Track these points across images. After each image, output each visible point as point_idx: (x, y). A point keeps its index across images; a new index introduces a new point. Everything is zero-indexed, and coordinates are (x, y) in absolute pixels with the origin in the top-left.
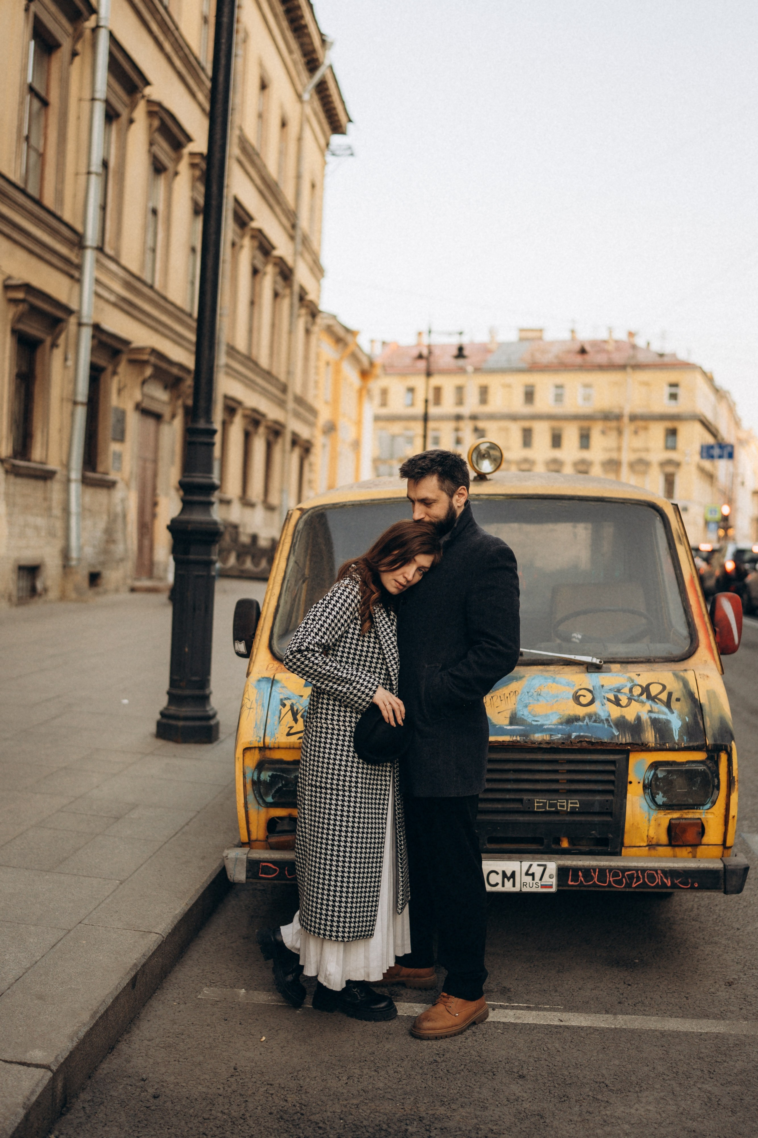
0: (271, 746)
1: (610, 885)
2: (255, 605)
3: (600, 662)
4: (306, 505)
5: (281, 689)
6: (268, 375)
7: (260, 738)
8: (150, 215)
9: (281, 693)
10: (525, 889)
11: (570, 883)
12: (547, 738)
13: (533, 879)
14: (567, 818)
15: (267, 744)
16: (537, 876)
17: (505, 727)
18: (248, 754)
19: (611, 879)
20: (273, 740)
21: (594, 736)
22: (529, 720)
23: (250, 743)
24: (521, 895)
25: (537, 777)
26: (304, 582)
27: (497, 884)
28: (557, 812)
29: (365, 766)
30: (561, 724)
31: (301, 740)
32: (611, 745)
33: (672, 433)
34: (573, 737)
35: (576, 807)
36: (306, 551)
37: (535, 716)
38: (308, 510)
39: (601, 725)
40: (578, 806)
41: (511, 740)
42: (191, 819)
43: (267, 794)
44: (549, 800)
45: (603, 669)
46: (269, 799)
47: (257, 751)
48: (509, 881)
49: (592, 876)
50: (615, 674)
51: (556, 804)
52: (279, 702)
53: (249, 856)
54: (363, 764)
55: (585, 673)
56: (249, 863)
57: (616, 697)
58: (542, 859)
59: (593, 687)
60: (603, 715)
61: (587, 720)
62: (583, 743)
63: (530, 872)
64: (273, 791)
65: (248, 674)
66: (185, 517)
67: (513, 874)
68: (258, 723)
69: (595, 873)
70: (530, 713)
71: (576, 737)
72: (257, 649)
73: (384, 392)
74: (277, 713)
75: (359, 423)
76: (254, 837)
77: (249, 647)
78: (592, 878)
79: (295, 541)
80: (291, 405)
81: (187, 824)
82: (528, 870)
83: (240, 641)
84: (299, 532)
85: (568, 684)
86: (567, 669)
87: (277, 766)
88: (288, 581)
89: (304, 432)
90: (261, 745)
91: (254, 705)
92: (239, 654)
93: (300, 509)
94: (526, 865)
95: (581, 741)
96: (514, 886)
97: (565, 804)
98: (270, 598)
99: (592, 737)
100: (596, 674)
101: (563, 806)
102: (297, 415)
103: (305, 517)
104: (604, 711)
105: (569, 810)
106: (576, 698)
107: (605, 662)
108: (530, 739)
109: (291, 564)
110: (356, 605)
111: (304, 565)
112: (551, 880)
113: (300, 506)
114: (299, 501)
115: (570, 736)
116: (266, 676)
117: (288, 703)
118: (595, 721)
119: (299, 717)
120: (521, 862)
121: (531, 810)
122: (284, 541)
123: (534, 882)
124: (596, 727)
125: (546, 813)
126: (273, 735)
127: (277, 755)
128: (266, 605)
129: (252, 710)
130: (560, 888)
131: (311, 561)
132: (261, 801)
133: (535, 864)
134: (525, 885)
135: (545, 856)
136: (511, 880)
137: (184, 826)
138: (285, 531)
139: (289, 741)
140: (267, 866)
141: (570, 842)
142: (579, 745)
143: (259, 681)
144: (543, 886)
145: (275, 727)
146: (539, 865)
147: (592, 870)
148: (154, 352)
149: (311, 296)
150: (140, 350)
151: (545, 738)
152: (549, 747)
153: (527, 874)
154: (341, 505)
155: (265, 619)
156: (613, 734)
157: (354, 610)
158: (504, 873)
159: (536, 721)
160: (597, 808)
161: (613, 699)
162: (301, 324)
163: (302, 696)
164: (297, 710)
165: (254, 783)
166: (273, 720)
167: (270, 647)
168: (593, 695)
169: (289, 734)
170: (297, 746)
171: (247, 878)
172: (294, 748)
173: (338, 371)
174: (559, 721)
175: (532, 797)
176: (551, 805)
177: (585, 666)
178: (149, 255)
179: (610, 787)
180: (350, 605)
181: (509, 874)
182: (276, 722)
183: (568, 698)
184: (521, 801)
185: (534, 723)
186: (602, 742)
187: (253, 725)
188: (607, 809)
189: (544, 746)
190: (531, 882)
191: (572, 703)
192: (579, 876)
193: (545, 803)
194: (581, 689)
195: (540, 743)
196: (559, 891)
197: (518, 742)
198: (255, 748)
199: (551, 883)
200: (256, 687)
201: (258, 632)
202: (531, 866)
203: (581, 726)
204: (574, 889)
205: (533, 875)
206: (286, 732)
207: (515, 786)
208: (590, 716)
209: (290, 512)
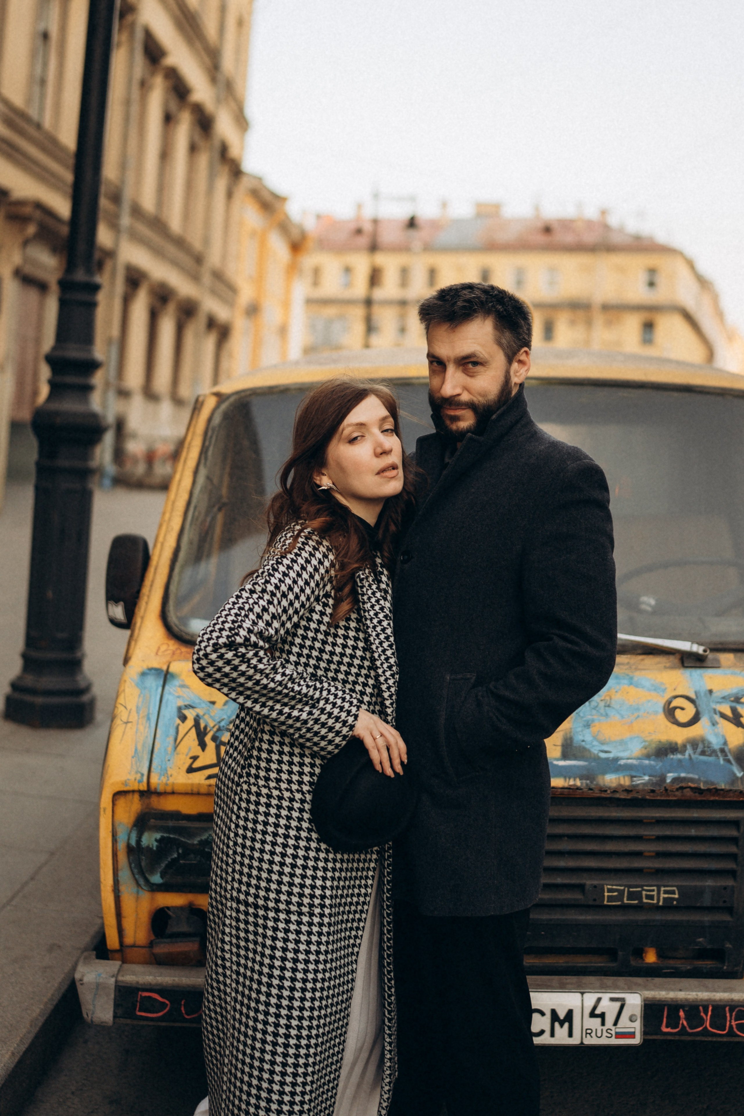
0: (160, 789)
1: (731, 1033)
2: (141, 547)
3: (705, 651)
4: (227, 387)
5: (179, 689)
6: (180, 243)
7: (142, 775)
8: (39, 42)
9: (179, 697)
10: (588, 1041)
11: (665, 1029)
12: (626, 781)
13: (603, 1024)
14: (658, 917)
15: (153, 787)
16: (610, 1019)
17: (555, 763)
18: (121, 802)
19: (734, 1023)
20: (164, 780)
21: (702, 779)
22: (595, 751)
23: (125, 783)
24: (581, 1049)
25: (609, 847)
26: (220, 509)
27: (542, 1032)
28: (640, 908)
29: (331, 856)
30: (648, 757)
31: (213, 781)
32: (731, 794)
33: (649, 326)
34: (668, 781)
35: (674, 899)
36: (224, 460)
37: (602, 744)
38: (228, 396)
39: (712, 759)
40: (676, 896)
41: (566, 785)
42: (40, 868)
43: (152, 872)
44: (630, 886)
45: (708, 663)
46: (156, 879)
47: (136, 796)
48: (562, 1026)
49: (702, 1019)
50: (728, 671)
51: (640, 893)
52: (175, 711)
53: (120, 978)
54: (327, 851)
55: (679, 668)
56: (120, 991)
57: (734, 710)
58: (615, 988)
59: (696, 693)
60: (715, 742)
61: (689, 751)
62: (685, 791)
63: (598, 1012)
64: (163, 865)
65: (126, 661)
66: (55, 406)
67: (570, 1014)
68: (139, 748)
69: (706, 1014)
70: (595, 738)
71: (675, 780)
72: (142, 618)
73: (317, 272)
74: (172, 732)
75: (286, 304)
76: (129, 940)
77: (130, 612)
78: (702, 1022)
79: (207, 443)
80: (207, 279)
81: (32, 879)
82: (595, 1008)
83: (116, 601)
84: (213, 430)
85: (657, 688)
86: (650, 661)
87: (171, 823)
88: (195, 507)
89: (222, 313)
90: (143, 787)
91: (134, 717)
92: (114, 622)
93: (217, 395)
94: (590, 999)
95: (682, 788)
96: (570, 1035)
97: (655, 893)
98: (165, 536)
99: (698, 781)
100: (699, 671)
101: (651, 897)
102: (214, 292)
103: (224, 406)
104: (716, 735)
105: (661, 903)
106: (670, 712)
107: (713, 650)
108: (597, 785)
109: (201, 480)
110: (327, 571)
111: (221, 482)
112: (633, 1025)
113: (216, 389)
114: (216, 380)
115: (663, 778)
116: (156, 665)
117: (190, 714)
118: (703, 753)
119: (208, 739)
120: (582, 993)
121: (598, 903)
122: (190, 444)
123: (605, 1028)
124: (705, 763)
125: (624, 907)
126: (164, 772)
127: (170, 804)
128: (159, 546)
129: (129, 725)
130: (649, 1037)
131: (231, 475)
132: (142, 882)
133: (606, 997)
134: (589, 1032)
135: (621, 981)
136: (566, 1025)
137: (26, 883)
138: (191, 429)
139: (190, 782)
140: (150, 997)
141: (660, 955)
142: (678, 793)
143: (143, 674)
144: (619, 1035)
145: (167, 757)
146: (612, 999)
147: (701, 1008)
148: (39, 206)
149: (234, 152)
150: (21, 203)
151: (622, 782)
152: (629, 797)
153: (593, 1015)
154: (282, 388)
155: (156, 569)
156: (734, 775)
157: (322, 579)
158: (554, 1012)
159: (606, 752)
160: (707, 901)
161: (729, 713)
162: (221, 184)
163: (213, 703)
164: (205, 728)
165: (130, 850)
166: (165, 742)
167: (164, 616)
168: (696, 707)
169: (191, 770)
170: (203, 790)
171: (115, 1017)
172: (198, 794)
173: (263, 243)
174: (645, 752)
175: (602, 882)
176: (631, 896)
177: (678, 656)
178: (37, 89)
179: (730, 865)
180: (316, 570)
181: (562, 1015)
182: (170, 748)
183: (656, 713)
184: (581, 887)
185: (603, 755)
186: (717, 790)
187: (131, 752)
188: (725, 902)
189: (623, 795)
190: (600, 1028)
191: (661, 718)
192: (679, 1017)
193: (621, 893)
194: (676, 697)
195: (615, 791)
196: (645, 1042)
197: (578, 788)
198: (133, 791)
199: (632, 1030)
200: (137, 685)
201: (145, 590)
202: (599, 1000)
203: (680, 761)
204: (670, 1038)
205: (602, 1016)
206: (186, 766)
207: (572, 863)
208: (694, 743)
209: (201, 399)
